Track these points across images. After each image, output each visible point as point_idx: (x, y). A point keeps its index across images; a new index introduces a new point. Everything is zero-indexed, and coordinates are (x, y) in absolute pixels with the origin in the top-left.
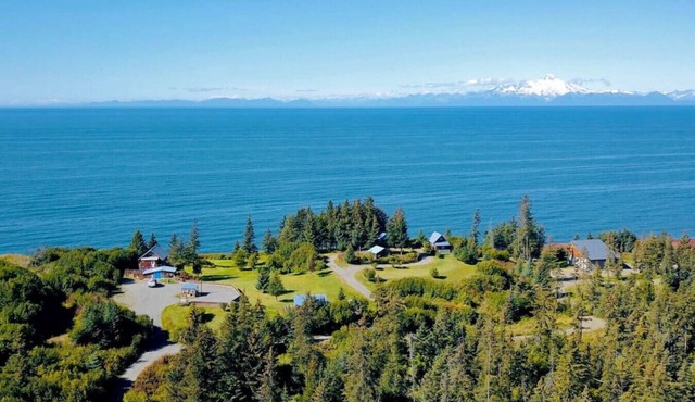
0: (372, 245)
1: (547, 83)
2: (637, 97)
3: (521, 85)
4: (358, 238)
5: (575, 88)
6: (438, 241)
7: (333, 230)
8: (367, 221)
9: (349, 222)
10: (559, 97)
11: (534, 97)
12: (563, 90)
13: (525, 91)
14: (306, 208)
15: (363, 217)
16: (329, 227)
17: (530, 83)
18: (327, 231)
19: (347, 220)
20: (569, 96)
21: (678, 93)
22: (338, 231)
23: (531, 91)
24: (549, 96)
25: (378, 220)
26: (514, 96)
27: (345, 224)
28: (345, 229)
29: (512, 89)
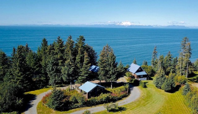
0: (84, 81)
1: (126, 22)
2: (146, 26)
3: (120, 23)
4: (69, 75)
5: (133, 24)
6: (138, 71)
7: (46, 65)
8: (78, 57)
9: (61, 58)
10: (129, 26)
11: (123, 26)
12: (130, 25)
13: (121, 24)
14: (25, 46)
15: (75, 53)
16: (42, 63)
17: (123, 23)
18: (40, 66)
19: (59, 56)
20: (131, 26)
21: (154, 25)
22: (50, 66)
23: (123, 24)
24: (127, 26)
25: (89, 55)
26: (119, 25)
27: (58, 60)
28: (57, 64)
29: (118, 24)
